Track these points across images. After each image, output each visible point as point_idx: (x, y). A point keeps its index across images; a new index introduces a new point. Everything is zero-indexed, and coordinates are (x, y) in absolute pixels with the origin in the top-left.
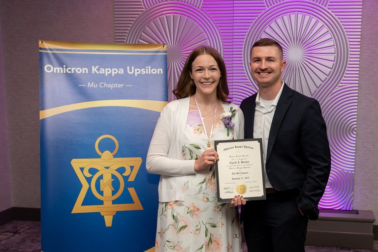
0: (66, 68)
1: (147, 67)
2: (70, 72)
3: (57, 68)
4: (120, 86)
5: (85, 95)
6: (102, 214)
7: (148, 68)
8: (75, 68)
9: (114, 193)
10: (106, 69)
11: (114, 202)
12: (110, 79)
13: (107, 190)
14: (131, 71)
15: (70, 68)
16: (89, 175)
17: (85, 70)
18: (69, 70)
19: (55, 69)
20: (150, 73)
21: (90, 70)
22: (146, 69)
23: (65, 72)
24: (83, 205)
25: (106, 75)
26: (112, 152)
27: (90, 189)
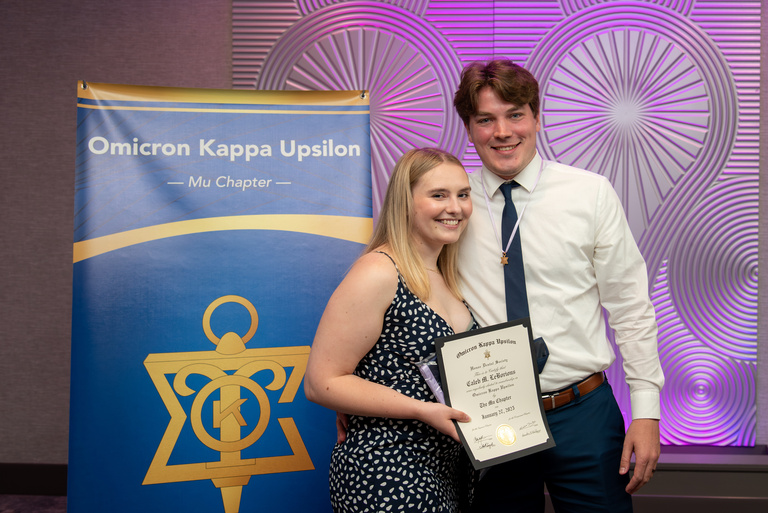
0: (139, 144)
1: (325, 142)
2: (148, 153)
3: (119, 144)
4: (263, 183)
5: (182, 205)
6: (217, 483)
7: (328, 144)
8: (160, 145)
9: (245, 432)
10: (233, 147)
11: (246, 454)
12: (240, 167)
13: (229, 424)
14: (288, 149)
15: (148, 145)
16: (187, 392)
17: (184, 149)
18: (146, 149)
19: (113, 145)
20: (331, 154)
21: (195, 148)
22: (322, 145)
23: (136, 153)
24: (171, 462)
25: (232, 159)
26: (241, 336)
27: (188, 424)
